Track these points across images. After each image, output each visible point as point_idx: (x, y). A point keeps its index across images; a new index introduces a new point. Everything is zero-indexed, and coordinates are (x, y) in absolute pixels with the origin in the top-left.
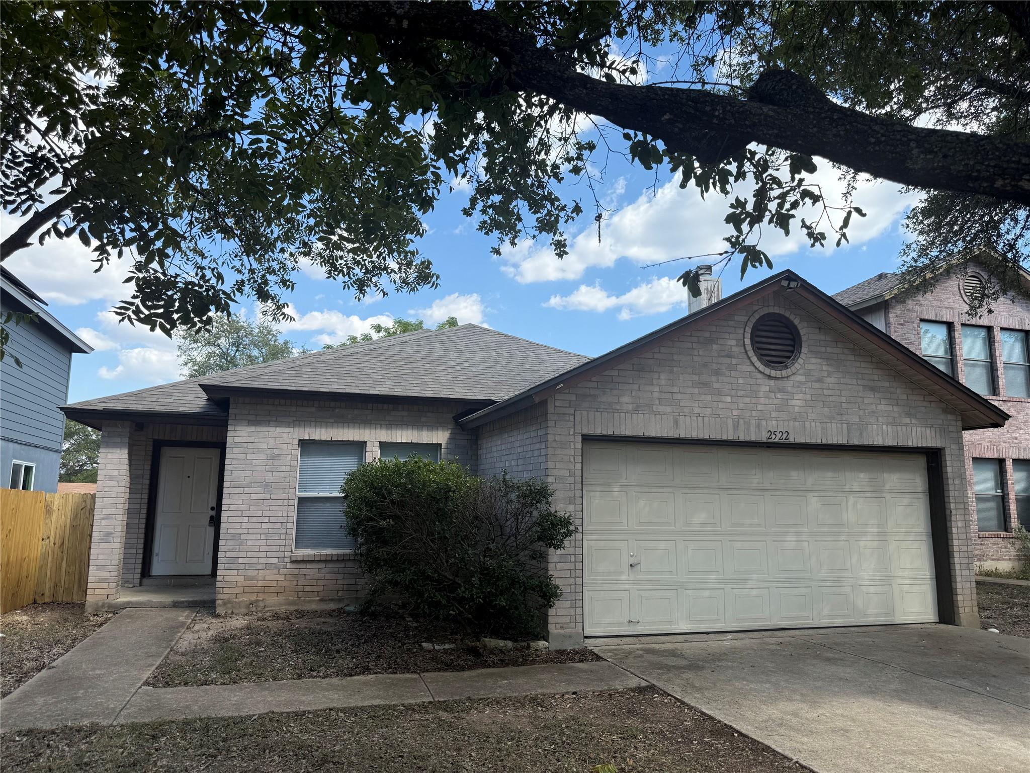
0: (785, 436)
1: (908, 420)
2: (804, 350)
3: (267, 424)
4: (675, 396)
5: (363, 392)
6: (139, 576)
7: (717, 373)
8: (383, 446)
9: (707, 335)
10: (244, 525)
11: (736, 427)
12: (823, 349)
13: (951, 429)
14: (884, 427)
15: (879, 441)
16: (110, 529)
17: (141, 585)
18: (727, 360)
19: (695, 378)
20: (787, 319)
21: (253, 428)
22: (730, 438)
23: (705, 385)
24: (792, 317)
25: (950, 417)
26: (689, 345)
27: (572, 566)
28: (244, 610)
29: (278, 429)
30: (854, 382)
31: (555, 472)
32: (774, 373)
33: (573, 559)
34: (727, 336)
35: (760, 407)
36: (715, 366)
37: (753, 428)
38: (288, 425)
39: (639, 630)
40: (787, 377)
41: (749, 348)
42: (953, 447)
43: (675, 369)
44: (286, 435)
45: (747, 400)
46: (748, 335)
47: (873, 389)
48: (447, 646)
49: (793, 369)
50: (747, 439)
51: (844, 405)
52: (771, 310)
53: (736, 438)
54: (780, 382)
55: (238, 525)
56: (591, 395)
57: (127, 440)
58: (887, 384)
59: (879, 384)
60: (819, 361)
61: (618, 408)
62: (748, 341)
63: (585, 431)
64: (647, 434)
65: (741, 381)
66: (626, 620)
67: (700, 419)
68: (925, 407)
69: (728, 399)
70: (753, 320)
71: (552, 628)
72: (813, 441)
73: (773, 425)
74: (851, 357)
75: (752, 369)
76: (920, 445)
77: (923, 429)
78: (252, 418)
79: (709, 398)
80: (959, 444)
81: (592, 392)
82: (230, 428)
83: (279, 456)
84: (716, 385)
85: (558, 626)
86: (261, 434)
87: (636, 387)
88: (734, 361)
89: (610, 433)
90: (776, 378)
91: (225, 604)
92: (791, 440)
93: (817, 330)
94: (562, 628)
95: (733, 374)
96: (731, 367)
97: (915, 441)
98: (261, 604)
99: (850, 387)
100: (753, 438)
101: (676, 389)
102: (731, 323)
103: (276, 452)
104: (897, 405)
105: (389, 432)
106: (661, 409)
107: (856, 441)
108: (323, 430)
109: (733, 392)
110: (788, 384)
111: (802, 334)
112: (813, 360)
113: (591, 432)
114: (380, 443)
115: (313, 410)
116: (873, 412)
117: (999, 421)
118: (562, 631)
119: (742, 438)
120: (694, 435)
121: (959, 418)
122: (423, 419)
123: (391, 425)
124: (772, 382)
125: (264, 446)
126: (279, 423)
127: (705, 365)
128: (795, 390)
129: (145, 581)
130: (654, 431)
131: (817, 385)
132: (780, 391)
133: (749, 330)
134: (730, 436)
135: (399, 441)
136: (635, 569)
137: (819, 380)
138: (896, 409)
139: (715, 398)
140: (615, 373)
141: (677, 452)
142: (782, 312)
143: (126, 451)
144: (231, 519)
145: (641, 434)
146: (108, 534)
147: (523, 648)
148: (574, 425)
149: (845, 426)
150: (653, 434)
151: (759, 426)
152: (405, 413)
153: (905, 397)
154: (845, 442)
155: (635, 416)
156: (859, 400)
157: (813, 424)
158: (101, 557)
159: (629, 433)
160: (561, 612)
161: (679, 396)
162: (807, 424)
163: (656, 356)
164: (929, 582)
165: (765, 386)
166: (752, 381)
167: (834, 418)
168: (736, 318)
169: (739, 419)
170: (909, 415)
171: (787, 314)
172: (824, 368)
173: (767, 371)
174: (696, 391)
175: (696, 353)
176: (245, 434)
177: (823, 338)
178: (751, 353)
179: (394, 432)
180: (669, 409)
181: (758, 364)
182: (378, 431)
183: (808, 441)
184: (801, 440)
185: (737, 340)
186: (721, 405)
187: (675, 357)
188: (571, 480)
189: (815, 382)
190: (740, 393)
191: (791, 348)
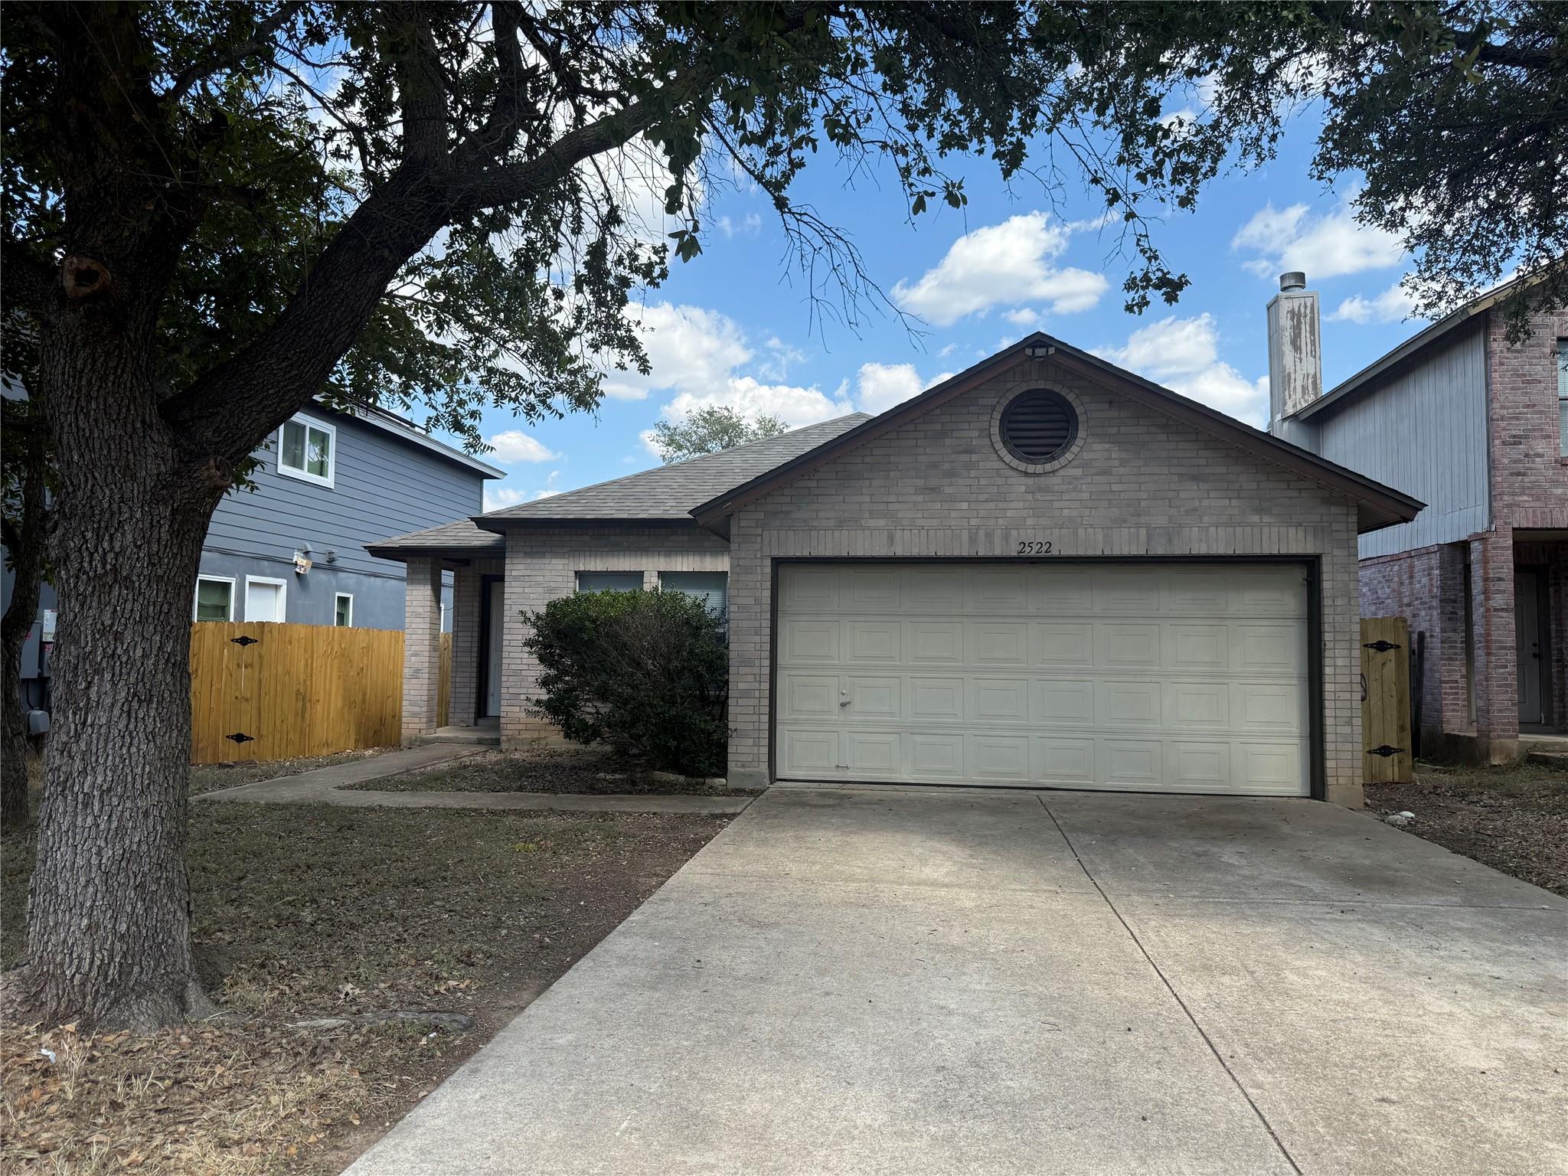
0: (1045, 548)
1: (1256, 519)
2: (1081, 434)
3: (542, 554)
4: (892, 506)
5: (630, 517)
6: (473, 715)
7: (951, 474)
8: (662, 575)
9: (938, 427)
10: (524, 661)
11: (973, 541)
12: (1115, 430)
13: (1335, 527)
14: (1212, 530)
15: (1201, 549)
16: (419, 666)
17: (476, 724)
18: (965, 457)
19: (920, 482)
20: (1058, 395)
21: (529, 561)
22: (965, 553)
23: (934, 490)
24: (1064, 392)
25: (1334, 509)
26: (913, 442)
27: (755, 702)
28: (526, 748)
29: (554, 561)
30: (1165, 470)
31: (740, 601)
32: (1031, 468)
33: (757, 694)
34: (966, 426)
35: (1009, 514)
36: (946, 466)
37: (997, 540)
38: (563, 556)
39: (850, 776)
40: (1053, 472)
41: (997, 438)
42: (1336, 552)
43: (892, 473)
44: (561, 567)
45: (992, 505)
46: (996, 423)
47: (1196, 478)
48: (617, 776)
49: (1063, 461)
50: (990, 554)
51: (1143, 503)
52: (1033, 386)
53: (973, 554)
54: (1043, 479)
55: (519, 661)
56: (782, 512)
57: (429, 576)
58: (1223, 470)
59: (1208, 470)
60: (1107, 446)
61: (816, 524)
62: (995, 430)
63: (775, 553)
64: (852, 554)
65: (983, 482)
66: (833, 765)
67: (923, 533)
68: (1290, 498)
69: (965, 505)
70: (1005, 402)
71: (731, 766)
72: (1090, 553)
73: (1027, 535)
74: (1163, 437)
75: (1001, 465)
76: (1276, 552)
77: (1283, 530)
78: (528, 549)
79: (938, 506)
80: (1349, 548)
81: (784, 508)
82: (507, 561)
83: (555, 588)
84: (948, 490)
85: (739, 764)
86: (537, 567)
87: (840, 498)
88: (974, 457)
89: (806, 554)
90: (1035, 475)
91: (509, 740)
92: (1055, 552)
93: (1106, 406)
94: (743, 766)
95: (973, 473)
96: (969, 466)
97: (1265, 544)
98: (543, 742)
99: (1156, 478)
100: (998, 552)
101: (892, 498)
102: (973, 409)
103: (553, 585)
104: (1239, 498)
105: (668, 559)
106: (873, 523)
107: (1160, 550)
108: (598, 561)
109: (973, 497)
110: (1054, 481)
111: (1078, 413)
112: (1097, 447)
113: (781, 555)
114: (659, 572)
115: (587, 538)
116: (1195, 510)
117: (1405, 512)
118: (742, 770)
119: (981, 554)
120: (915, 552)
121: (1355, 510)
122: (706, 544)
123: (670, 552)
124: (1030, 481)
125: (541, 579)
126: (555, 554)
127: (934, 466)
128: (1064, 487)
129: (481, 721)
130: (862, 548)
131: (1103, 479)
132: (1040, 489)
133: (997, 416)
134: (965, 551)
135: (679, 569)
136: (847, 708)
137: (1106, 472)
138: (1235, 502)
139: (946, 506)
140: (814, 484)
141: (906, 573)
142: (1049, 387)
143: (429, 587)
144: (511, 655)
145: (844, 554)
146: (418, 671)
147: (698, 784)
148: (761, 547)
149: (1143, 531)
150: (860, 553)
151: (1006, 538)
152: (686, 538)
153: (1254, 485)
154: (1143, 552)
155: (837, 533)
156: (1171, 494)
157: (1090, 530)
158: (412, 692)
159: (829, 553)
160: (741, 749)
161: (897, 506)
162: (1080, 531)
163: (868, 459)
164: (1297, 741)
165: (1020, 485)
166: (1000, 481)
167: (1125, 521)
168: (981, 402)
169: (977, 530)
170: (1259, 511)
171: (1057, 389)
172: (1114, 456)
173: (1022, 466)
174: (920, 498)
175: (921, 451)
176: (521, 567)
177: (1115, 414)
178: (999, 445)
179: (673, 559)
180: (881, 523)
181: (1008, 458)
182: (656, 559)
183: (1081, 552)
184: (1068, 551)
185: (981, 430)
186: (953, 514)
187: (892, 459)
188: (757, 609)
189: (1097, 474)
190: (982, 497)
191: (1063, 433)
